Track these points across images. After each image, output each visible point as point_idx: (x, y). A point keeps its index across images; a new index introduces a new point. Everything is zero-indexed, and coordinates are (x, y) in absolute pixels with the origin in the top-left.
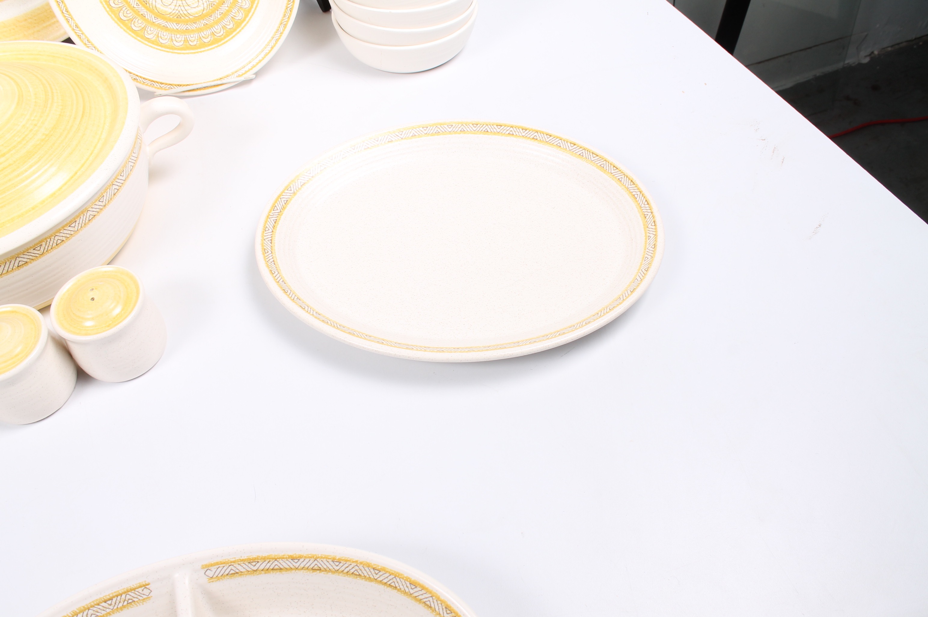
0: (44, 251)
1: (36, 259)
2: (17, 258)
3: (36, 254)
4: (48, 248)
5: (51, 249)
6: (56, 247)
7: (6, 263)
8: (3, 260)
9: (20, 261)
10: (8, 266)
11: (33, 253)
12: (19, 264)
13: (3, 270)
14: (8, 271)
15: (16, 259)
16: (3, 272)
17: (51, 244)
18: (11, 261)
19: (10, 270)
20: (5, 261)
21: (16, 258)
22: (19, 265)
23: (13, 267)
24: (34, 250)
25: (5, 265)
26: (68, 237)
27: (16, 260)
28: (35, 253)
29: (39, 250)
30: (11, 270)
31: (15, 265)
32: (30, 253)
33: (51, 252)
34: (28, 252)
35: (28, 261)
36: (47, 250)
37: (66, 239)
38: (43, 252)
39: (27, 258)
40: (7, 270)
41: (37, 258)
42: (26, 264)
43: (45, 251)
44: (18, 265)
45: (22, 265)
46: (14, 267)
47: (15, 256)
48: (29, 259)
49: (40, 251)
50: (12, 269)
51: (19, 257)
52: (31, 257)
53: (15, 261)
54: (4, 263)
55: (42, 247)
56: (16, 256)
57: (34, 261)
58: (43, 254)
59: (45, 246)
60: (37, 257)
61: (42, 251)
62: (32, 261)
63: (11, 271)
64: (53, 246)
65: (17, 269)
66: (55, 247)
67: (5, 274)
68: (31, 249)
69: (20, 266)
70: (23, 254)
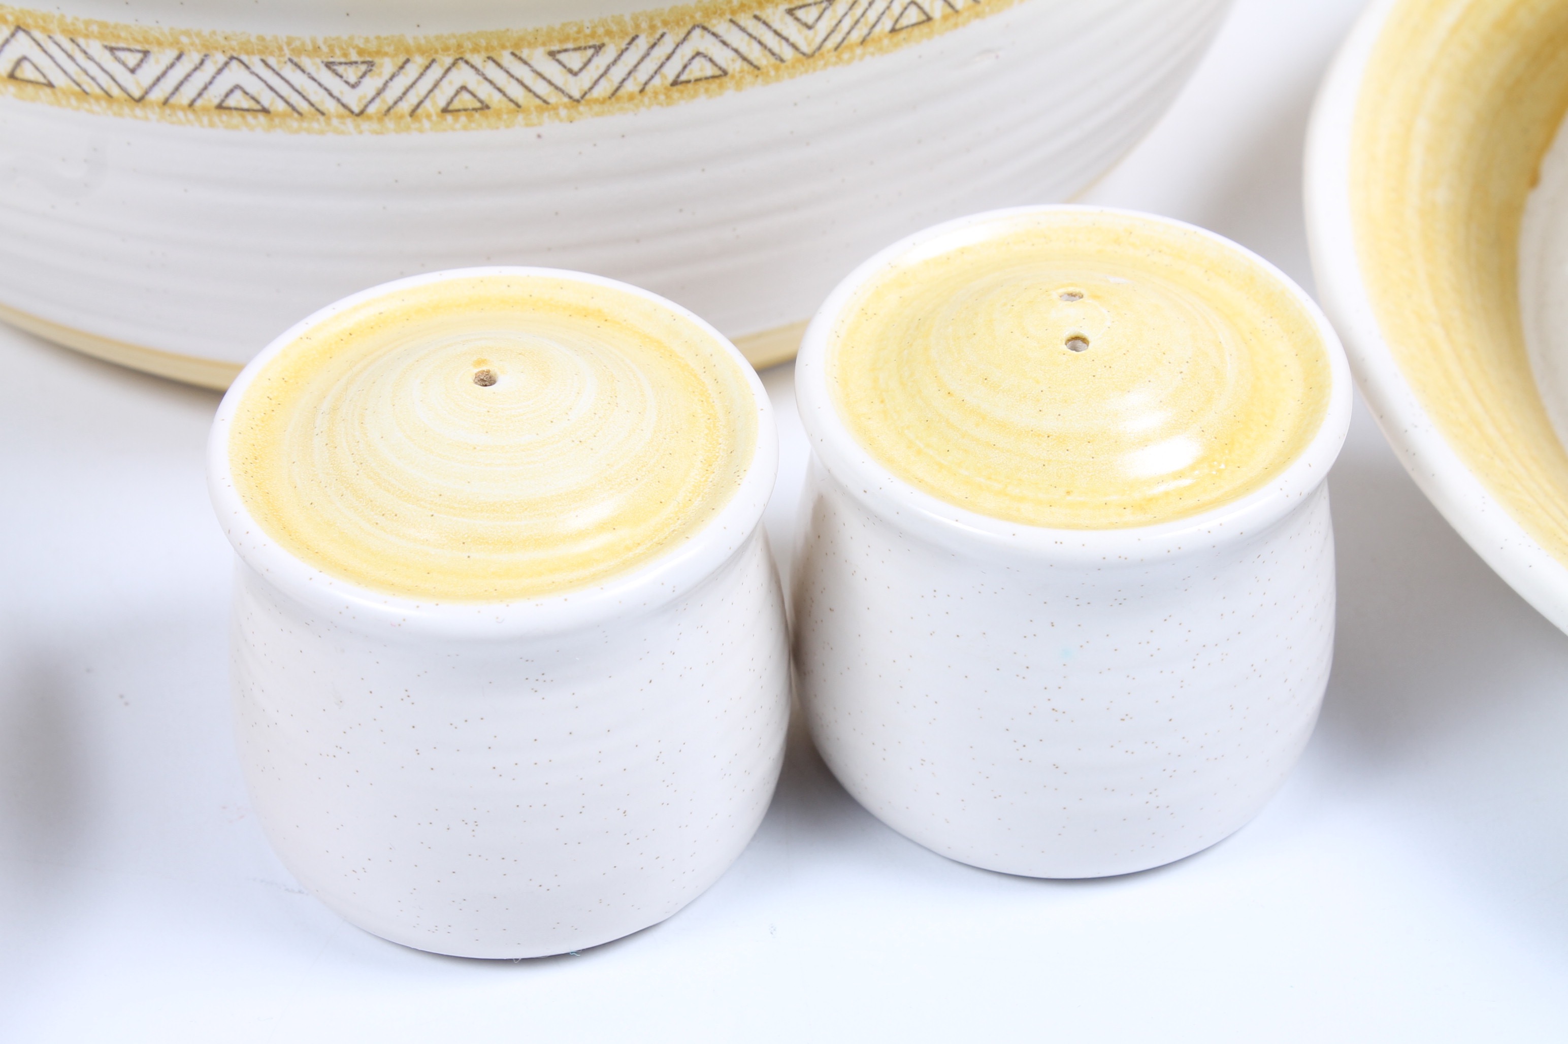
0: (825, 40)
1: (772, 73)
2: (697, 32)
3: (787, 40)
4: (849, 33)
5: (863, 42)
6: (886, 42)
7: (634, 39)
8: (627, 18)
9: (698, 54)
10: (634, 62)
11: (776, 33)
12: (687, 71)
13: (601, 76)
14: (620, 93)
15: (689, 33)
16: (591, 88)
17: (872, 16)
18: (662, 36)
19: (631, 87)
20: (637, 26)
21: (690, 27)
22: (684, 77)
23: (652, 77)
24: (789, 19)
25: (627, 49)
26: (957, 12)
27: (685, 39)
28: (785, 33)
29: (809, 27)
30: (637, 89)
31: (665, 70)
32: (765, 23)
33: (851, 60)
34: (757, 13)
35: (730, 71)
36: (844, 39)
37: (945, 18)
38: (819, 48)
39: (736, 51)
40: (616, 84)
41: (777, 69)
42: (714, 85)
43: (830, 44)
44: (678, 76)
45: (697, 80)
46: (657, 81)
47: (692, 17)
48: (745, 59)
49: (810, 33)
50: (642, 91)
51: (705, 28)
52: (755, 53)
53: (678, 46)
54: (624, 33)
55: (828, 14)
56: (698, 17)
57: (760, 80)
58: (812, 55)
59: (846, 14)
60: (782, 60)
61: (819, 40)
62: (749, 78)
63: (631, 98)
64: (877, 29)
65: (662, 97)
66: (880, 39)
67: (596, 101)
68: (777, 5)
69: (688, 82)
70: (731, 21)
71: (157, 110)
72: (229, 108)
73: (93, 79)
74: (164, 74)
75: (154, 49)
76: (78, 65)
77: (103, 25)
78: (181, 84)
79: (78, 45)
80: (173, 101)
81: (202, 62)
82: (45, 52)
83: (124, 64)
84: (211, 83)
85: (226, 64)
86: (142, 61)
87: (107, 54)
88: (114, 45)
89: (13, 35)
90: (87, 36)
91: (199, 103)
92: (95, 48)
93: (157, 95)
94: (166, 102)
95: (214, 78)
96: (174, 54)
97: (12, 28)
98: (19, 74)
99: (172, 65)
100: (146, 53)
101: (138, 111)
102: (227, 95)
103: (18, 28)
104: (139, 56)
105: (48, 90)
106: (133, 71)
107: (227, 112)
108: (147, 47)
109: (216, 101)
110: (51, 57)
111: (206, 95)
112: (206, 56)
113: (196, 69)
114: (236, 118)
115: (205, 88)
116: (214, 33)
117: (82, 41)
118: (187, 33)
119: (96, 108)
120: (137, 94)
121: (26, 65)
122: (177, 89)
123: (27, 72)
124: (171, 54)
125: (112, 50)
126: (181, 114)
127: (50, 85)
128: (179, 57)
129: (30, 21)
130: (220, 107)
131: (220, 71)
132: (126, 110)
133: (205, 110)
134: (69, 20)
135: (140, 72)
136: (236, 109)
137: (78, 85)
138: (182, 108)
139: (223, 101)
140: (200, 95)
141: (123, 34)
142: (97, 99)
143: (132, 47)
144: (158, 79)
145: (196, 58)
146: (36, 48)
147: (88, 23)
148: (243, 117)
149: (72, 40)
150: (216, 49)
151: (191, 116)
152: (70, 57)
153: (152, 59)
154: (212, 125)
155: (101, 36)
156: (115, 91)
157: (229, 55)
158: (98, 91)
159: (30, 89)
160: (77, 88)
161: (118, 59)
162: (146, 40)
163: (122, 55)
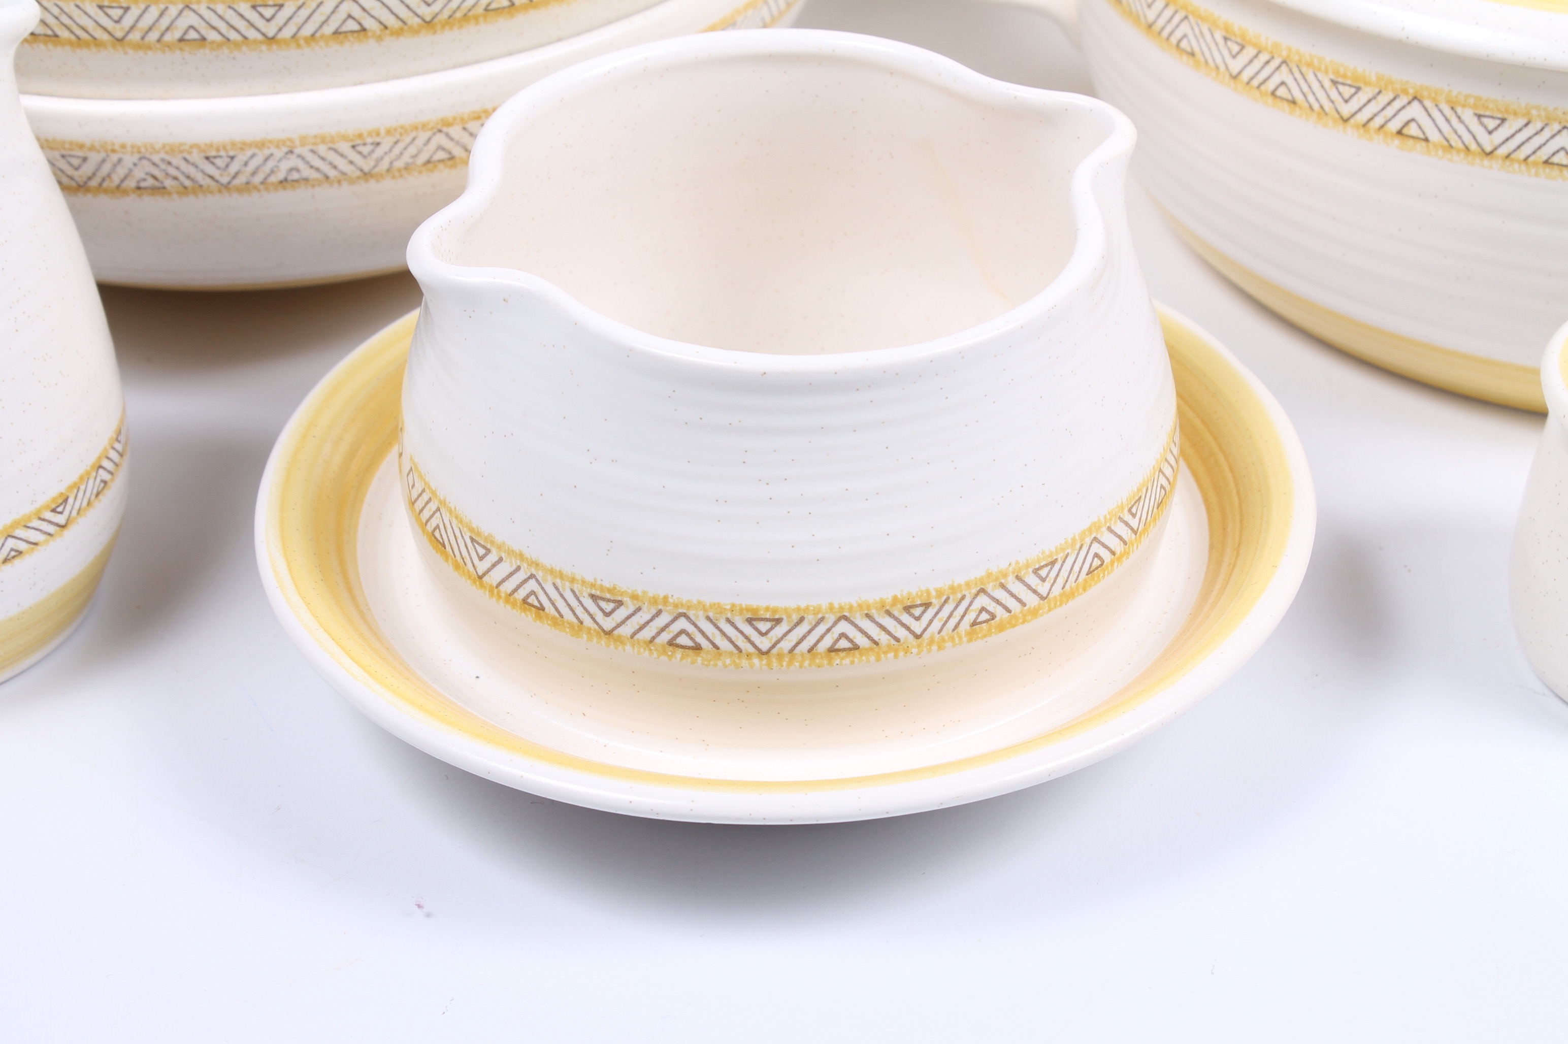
71: (1500, 162)
72: (1553, 164)
73: (1460, 137)
74: (1513, 136)
75: (1510, 118)
76: (1451, 126)
77: (1478, 99)
78: (1523, 144)
79: (1456, 112)
80: (1513, 156)
81: (1542, 129)
82: (1430, 115)
83: (1485, 127)
84: (1544, 144)
85: (1559, 131)
86: (1499, 125)
87: (1475, 119)
88: (1482, 113)
89: (1409, 103)
90: (1464, 106)
91: (1532, 159)
92: (1468, 115)
93: (1503, 151)
94: (1508, 156)
95: (1548, 141)
96: (1524, 121)
97: (1410, 98)
98: (1405, 131)
99: (1520, 130)
100: (1503, 120)
101: (1486, 162)
102: (1554, 154)
103: (1415, 98)
104: (1498, 122)
105: (1424, 144)
106: (1490, 133)
107: (1551, 166)
108: (1505, 116)
109: (1544, 158)
110: (1433, 120)
111: (1538, 153)
112: (1547, 125)
113: (1536, 134)
114: (1556, 171)
115: (1540, 148)
116: (1556, 109)
117: (1459, 110)
118: (1538, 108)
119: (1455, 158)
120: (1488, 149)
121: (1413, 126)
122: (1519, 147)
123: (1413, 130)
124: (1522, 122)
125: (1479, 116)
126: (1516, 166)
127: (1426, 140)
128: (1527, 125)
129: (1425, 94)
130: (1546, 162)
131: (1553, 136)
132: (1478, 161)
133: (1535, 164)
134: (1454, 94)
135: (1495, 134)
136: (1558, 165)
137: (1447, 141)
138: (1519, 162)
139: (1549, 158)
140: (1534, 152)
141: (1491, 106)
142: (1458, 151)
143: (1495, 115)
144: (1507, 139)
145: (1539, 125)
146: (1424, 113)
147: (1467, 97)
148: (1561, 171)
149: (1452, 108)
150: (1555, 120)
151: (1523, 168)
152: (1448, 120)
153: (1506, 124)
154: (1537, 175)
155: (1475, 106)
156: (1473, 147)
157: (1563, 125)
158: (1461, 146)
159: (1410, 142)
160: (1445, 143)
161: (1482, 124)
162: (1507, 111)
163: (1485, 120)
